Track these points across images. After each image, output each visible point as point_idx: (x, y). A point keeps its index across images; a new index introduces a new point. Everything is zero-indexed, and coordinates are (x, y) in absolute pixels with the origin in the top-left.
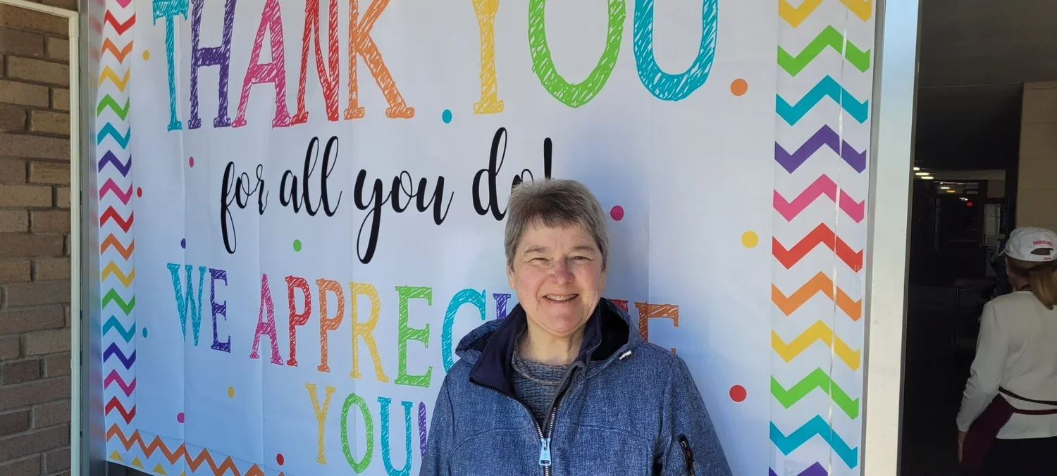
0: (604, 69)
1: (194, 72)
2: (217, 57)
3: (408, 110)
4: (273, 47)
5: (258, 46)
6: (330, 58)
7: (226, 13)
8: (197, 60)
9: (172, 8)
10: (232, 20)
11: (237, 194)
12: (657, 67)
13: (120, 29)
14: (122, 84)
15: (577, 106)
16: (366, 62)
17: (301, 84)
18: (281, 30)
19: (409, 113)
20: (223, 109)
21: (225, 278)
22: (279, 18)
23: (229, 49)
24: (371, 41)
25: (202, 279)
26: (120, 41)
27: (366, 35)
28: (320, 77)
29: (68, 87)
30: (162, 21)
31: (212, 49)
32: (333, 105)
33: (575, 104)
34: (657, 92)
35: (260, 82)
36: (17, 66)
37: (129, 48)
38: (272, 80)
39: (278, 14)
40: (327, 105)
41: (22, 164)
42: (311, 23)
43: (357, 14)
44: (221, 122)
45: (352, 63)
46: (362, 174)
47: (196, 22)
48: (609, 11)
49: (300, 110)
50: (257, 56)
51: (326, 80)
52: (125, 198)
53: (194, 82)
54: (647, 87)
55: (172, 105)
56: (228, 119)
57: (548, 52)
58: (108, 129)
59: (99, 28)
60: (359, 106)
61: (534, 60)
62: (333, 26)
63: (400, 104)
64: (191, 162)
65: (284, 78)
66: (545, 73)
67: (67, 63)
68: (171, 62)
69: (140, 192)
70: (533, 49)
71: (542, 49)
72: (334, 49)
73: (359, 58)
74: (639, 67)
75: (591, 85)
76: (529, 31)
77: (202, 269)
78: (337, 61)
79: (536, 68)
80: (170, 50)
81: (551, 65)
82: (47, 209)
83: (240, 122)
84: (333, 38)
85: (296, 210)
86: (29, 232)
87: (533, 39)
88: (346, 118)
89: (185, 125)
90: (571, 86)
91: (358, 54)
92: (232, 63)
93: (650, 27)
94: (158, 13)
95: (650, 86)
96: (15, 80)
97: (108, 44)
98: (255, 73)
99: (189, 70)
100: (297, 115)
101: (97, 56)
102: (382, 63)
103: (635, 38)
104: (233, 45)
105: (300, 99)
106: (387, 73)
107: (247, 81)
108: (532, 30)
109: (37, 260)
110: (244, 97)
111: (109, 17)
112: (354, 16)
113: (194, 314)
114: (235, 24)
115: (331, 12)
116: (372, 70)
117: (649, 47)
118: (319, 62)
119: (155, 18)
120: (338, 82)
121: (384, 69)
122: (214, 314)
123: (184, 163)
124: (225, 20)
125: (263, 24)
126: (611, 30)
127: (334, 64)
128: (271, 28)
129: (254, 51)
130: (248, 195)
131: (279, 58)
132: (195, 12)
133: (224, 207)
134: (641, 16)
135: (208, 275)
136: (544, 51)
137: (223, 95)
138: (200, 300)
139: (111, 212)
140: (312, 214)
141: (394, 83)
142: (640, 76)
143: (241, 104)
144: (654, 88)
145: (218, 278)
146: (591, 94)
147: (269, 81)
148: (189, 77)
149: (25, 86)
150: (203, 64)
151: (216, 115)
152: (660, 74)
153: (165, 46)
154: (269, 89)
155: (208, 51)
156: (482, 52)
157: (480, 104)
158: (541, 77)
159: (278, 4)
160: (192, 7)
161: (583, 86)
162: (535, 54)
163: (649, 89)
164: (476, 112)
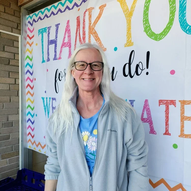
0: (168, 28)
1: (48, 47)
2: (54, 42)
4: (68, 37)
5: (64, 38)
6: (83, 37)
7: (56, 30)
8: (49, 43)
9: (43, 31)
10: (57, 32)
11: (59, 77)
12: (188, 24)
13: (30, 38)
14: (31, 53)
15: (159, 40)
16: (94, 37)
17: (75, 46)
18: (70, 32)
19: (105, 50)
20: (55, 55)
21: (55, 100)
22: (70, 29)
23: (57, 40)
24: (95, 30)
25: (50, 101)
26: (30, 41)
27: (93, 29)
28: (80, 42)
29: (18, 54)
30: (41, 35)
31: (52, 40)
33: (158, 40)
34: (188, 32)
35: (65, 47)
36: (6, 48)
37: (32, 43)
38: (68, 46)
39: (69, 28)
41: (8, 73)
42: (78, 29)
43: (91, 23)
44: (55, 59)
45: (90, 37)
47: (49, 34)
48: (170, 9)
50: (64, 40)
51: (82, 43)
52: (32, 81)
53: (48, 49)
54: (184, 31)
55: (43, 56)
56: (57, 58)
57: (150, 25)
58: (28, 64)
59: (26, 39)
62: (84, 28)
63: (103, 47)
64: (47, 70)
65: (71, 45)
67: (18, 48)
68: (43, 45)
69: (35, 79)
70: (144, 25)
71: (148, 25)
72: (84, 34)
73: (92, 36)
74: (181, 25)
75: (164, 33)
76: (143, 20)
77: (50, 98)
78: (85, 37)
79: (145, 31)
80: (42, 42)
81: (150, 29)
82: (14, 84)
83: (60, 58)
84: (84, 31)
86: (9, 90)
87: (145, 22)
89: (46, 61)
90: (157, 35)
91: (91, 34)
92: (58, 43)
93: (185, 12)
94: (39, 33)
95: (185, 31)
96: (6, 52)
97: (28, 43)
98: (64, 45)
101: (25, 46)
102: (98, 36)
103: (179, 16)
104: (58, 39)
107: (62, 47)
108: (144, 20)
109: (11, 97)
110: (61, 52)
111: (28, 36)
112: (90, 24)
113: (48, 110)
114: (58, 33)
115: (83, 24)
116: (95, 39)
117: (185, 18)
118: (80, 38)
119: (39, 35)
121: (99, 38)
122: (53, 110)
123: (46, 70)
124: (56, 32)
125: (66, 31)
126: (171, 15)
128: (68, 32)
129: (64, 39)
130: (62, 77)
131: (70, 40)
132: (48, 31)
133: (56, 81)
134: (182, 9)
135: (51, 99)
137: (55, 52)
138: (49, 106)
139: (29, 85)
141: (101, 42)
142: (181, 28)
143: (60, 53)
144: (187, 31)
145: (54, 100)
146: (164, 36)
147: (67, 46)
148: (47, 48)
149: (9, 53)
150: (51, 44)
151: (54, 57)
152: (189, 26)
153: (41, 41)
154: (67, 48)
155: (52, 41)
156: (127, 28)
157: (126, 44)
158: (147, 33)
159: (69, 26)
160: (48, 30)
161: (161, 34)
162: (145, 27)
163: (185, 32)
164: (125, 46)
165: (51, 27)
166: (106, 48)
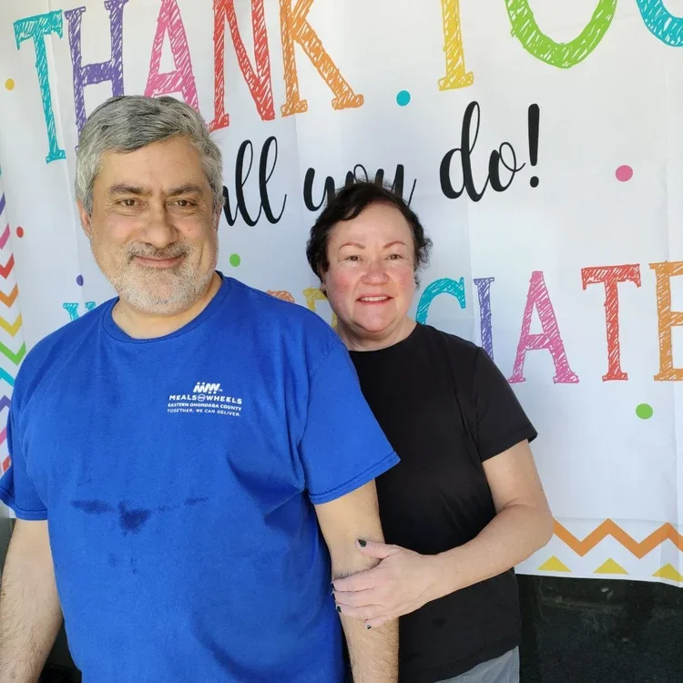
0: (600, 23)
1: (78, 93)
2: (106, 72)
3: (356, 98)
4: (175, 54)
5: (156, 55)
7: (112, 24)
8: (81, 79)
10: (120, 31)
15: (569, 67)
16: (306, 51)
17: (217, 86)
19: (357, 102)
22: (180, 21)
23: (121, 63)
24: (309, 27)
27: (302, 20)
28: (245, 74)
30: (29, 45)
31: (100, 65)
32: (266, 103)
33: (566, 64)
34: (668, 38)
35: (164, 92)
38: (179, 89)
39: (178, 17)
40: (258, 103)
42: (223, 19)
46: (311, 173)
47: (75, 39)
49: (217, 114)
50: (158, 65)
51: (253, 76)
52: (1, 241)
54: (656, 34)
57: (530, 14)
60: (301, 99)
61: (513, 23)
62: (257, 16)
63: (348, 92)
66: (527, 36)
68: (45, 86)
69: (20, 232)
70: (512, 12)
71: (523, 11)
72: (261, 41)
74: (644, 15)
75: (584, 41)
78: (266, 54)
79: (516, 32)
81: (534, 27)
84: (258, 29)
85: (231, 222)
88: (284, 115)
90: (562, 45)
91: (294, 42)
92: (127, 76)
94: (22, 35)
95: (660, 34)
98: (157, 83)
99: (71, 91)
100: (216, 121)
102: (323, 50)
104: (125, 58)
105: (219, 104)
106: (330, 60)
114: (126, 35)
116: (312, 59)
118: (242, 57)
119: (19, 41)
120: (269, 76)
121: (326, 58)
124: (112, 31)
125: (160, 30)
127: (262, 57)
128: (171, 34)
129: (153, 60)
131: (185, 64)
132: (72, 28)
136: (526, 12)
140: (251, 223)
141: (337, 70)
142: (647, 24)
144: (664, 34)
146: (586, 51)
147: (175, 90)
148: (72, 98)
150: (90, 82)
152: (670, 20)
153: (35, 71)
155: (93, 66)
156: (444, 22)
157: (446, 80)
158: (523, 41)
159: (176, 7)
160: (66, 23)
161: (576, 43)
162: (514, 18)
163: (659, 37)
164: (442, 89)
165: (82, 10)
166: (361, 97)
